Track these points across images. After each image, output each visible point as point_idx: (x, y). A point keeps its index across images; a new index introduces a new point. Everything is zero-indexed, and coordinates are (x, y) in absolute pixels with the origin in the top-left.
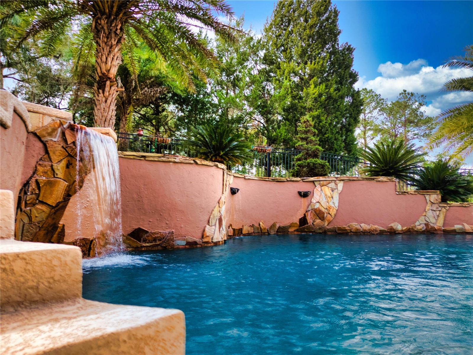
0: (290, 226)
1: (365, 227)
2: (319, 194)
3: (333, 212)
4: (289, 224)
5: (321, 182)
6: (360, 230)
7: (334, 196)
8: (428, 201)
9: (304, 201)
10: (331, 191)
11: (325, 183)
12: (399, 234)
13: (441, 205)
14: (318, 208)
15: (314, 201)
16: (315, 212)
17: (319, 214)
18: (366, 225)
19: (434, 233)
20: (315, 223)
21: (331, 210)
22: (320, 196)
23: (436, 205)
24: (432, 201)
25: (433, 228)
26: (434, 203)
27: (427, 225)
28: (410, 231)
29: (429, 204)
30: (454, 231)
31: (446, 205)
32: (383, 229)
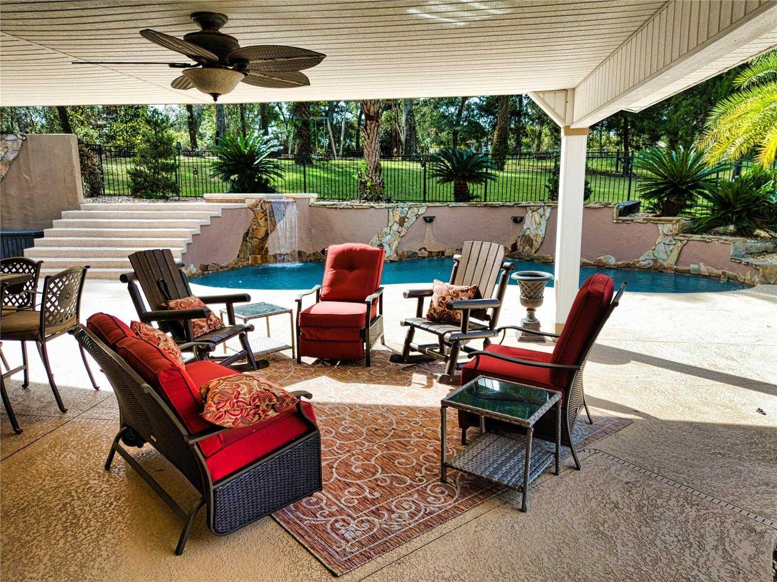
2: (530, 220)
3: (540, 240)
5: (532, 208)
7: (542, 223)
8: (661, 231)
9: (517, 227)
10: (539, 217)
11: (535, 208)
12: (610, 268)
13: (677, 238)
14: (529, 235)
15: (525, 227)
16: (525, 239)
17: (528, 240)
19: (662, 272)
20: (524, 250)
21: (538, 238)
23: (670, 238)
24: (665, 232)
25: (661, 265)
26: (667, 235)
27: (655, 261)
28: (628, 267)
29: (661, 236)
30: (688, 272)
31: (682, 238)
32: (588, 261)
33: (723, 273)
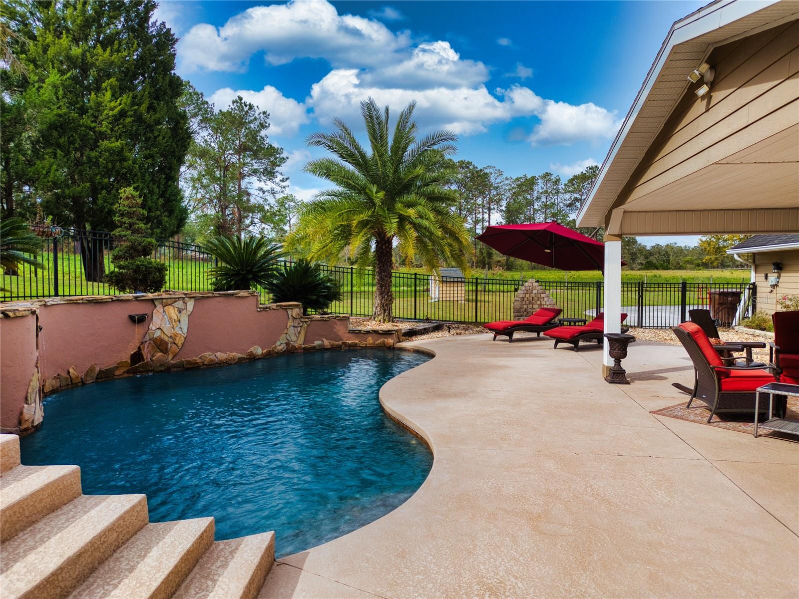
0: (117, 368)
1: (221, 356)
2: (161, 317)
3: (180, 341)
4: (115, 365)
5: (164, 301)
6: (215, 360)
7: (182, 320)
8: (290, 316)
9: (139, 330)
10: (177, 312)
11: (169, 301)
12: (259, 359)
13: (302, 320)
14: (160, 337)
15: (153, 327)
16: (155, 343)
17: (160, 345)
18: (222, 354)
19: (294, 353)
20: (154, 359)
21: (177, 339)
22: (162, 320)
23: (298, 321)
24: (294, 316)
25: (293, 347)
26: (296, 318)
27: (287, 344)
28: (270, 354)
29: (291, 320)
30: (314, 347)
31: (307, 320)
32: (242, 356)
33: (343, 343)
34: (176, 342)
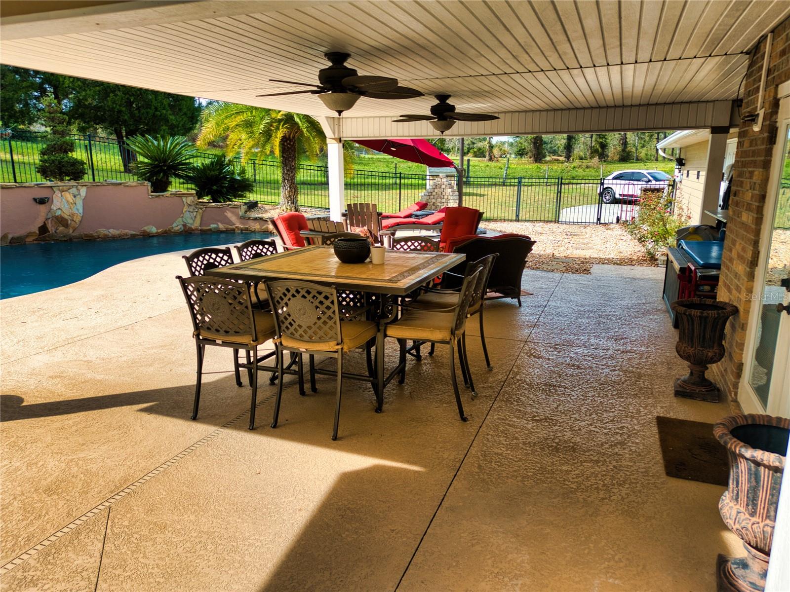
0: (27, 236)
1: (113, 232)
2: (60, 200)
3: (77, 219)
4: (25, 234)
5: (61, 188)
6: (108, 235)
7: (77, 203)
8: (185, 203)
9: (42, 209)
10: (73, 197)
11: (65, 188)
12: (153, 236)
13: (198, 206)
14: (60, 215)
15: (54, 207)
16: (57, 219)
17: (62, 221)
18: (114, 230)
19: (191, 233)
20: (58, 231)
21: (75, 217)
22: (61, 203)
23: (193, 207)
24: (189, 203)
25: (190, 228)
26: (191, 205)
27: (184, 226)
28: (167, 233)
29: (186, 206)
30: (210, 230)
31: (202, 207)
32: (134, 233)
33: (236, 227)
34: (75, 220)
